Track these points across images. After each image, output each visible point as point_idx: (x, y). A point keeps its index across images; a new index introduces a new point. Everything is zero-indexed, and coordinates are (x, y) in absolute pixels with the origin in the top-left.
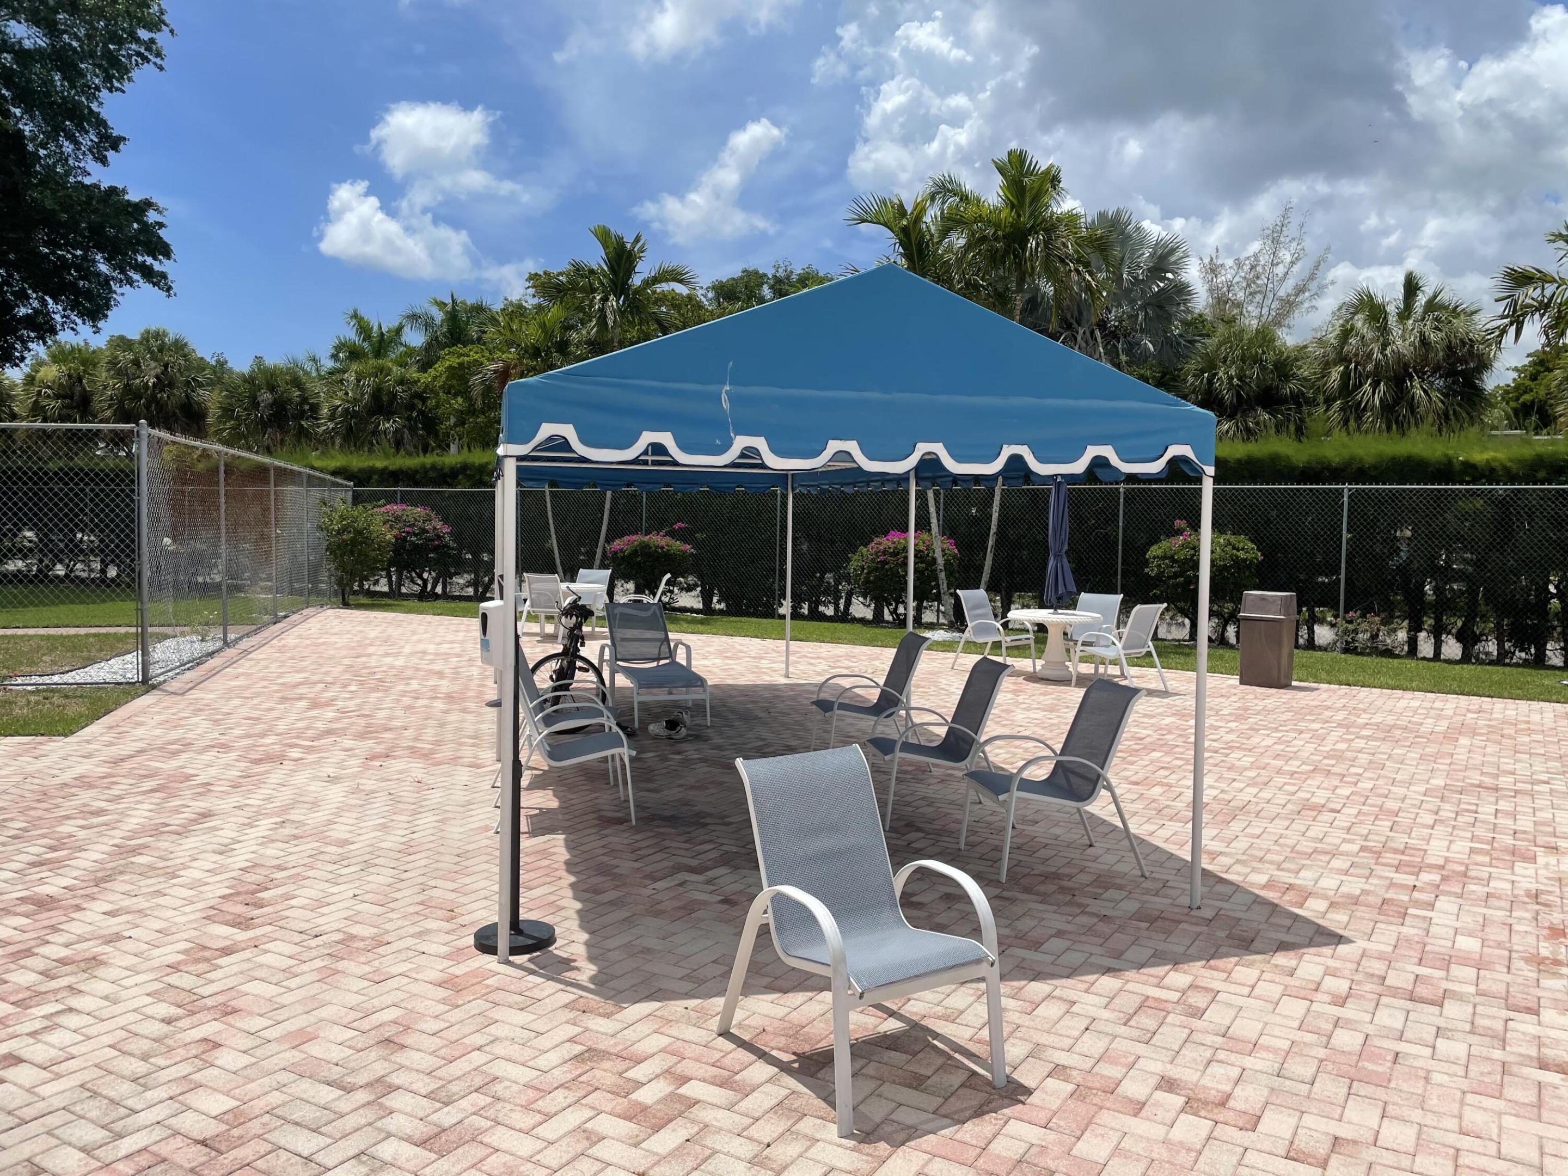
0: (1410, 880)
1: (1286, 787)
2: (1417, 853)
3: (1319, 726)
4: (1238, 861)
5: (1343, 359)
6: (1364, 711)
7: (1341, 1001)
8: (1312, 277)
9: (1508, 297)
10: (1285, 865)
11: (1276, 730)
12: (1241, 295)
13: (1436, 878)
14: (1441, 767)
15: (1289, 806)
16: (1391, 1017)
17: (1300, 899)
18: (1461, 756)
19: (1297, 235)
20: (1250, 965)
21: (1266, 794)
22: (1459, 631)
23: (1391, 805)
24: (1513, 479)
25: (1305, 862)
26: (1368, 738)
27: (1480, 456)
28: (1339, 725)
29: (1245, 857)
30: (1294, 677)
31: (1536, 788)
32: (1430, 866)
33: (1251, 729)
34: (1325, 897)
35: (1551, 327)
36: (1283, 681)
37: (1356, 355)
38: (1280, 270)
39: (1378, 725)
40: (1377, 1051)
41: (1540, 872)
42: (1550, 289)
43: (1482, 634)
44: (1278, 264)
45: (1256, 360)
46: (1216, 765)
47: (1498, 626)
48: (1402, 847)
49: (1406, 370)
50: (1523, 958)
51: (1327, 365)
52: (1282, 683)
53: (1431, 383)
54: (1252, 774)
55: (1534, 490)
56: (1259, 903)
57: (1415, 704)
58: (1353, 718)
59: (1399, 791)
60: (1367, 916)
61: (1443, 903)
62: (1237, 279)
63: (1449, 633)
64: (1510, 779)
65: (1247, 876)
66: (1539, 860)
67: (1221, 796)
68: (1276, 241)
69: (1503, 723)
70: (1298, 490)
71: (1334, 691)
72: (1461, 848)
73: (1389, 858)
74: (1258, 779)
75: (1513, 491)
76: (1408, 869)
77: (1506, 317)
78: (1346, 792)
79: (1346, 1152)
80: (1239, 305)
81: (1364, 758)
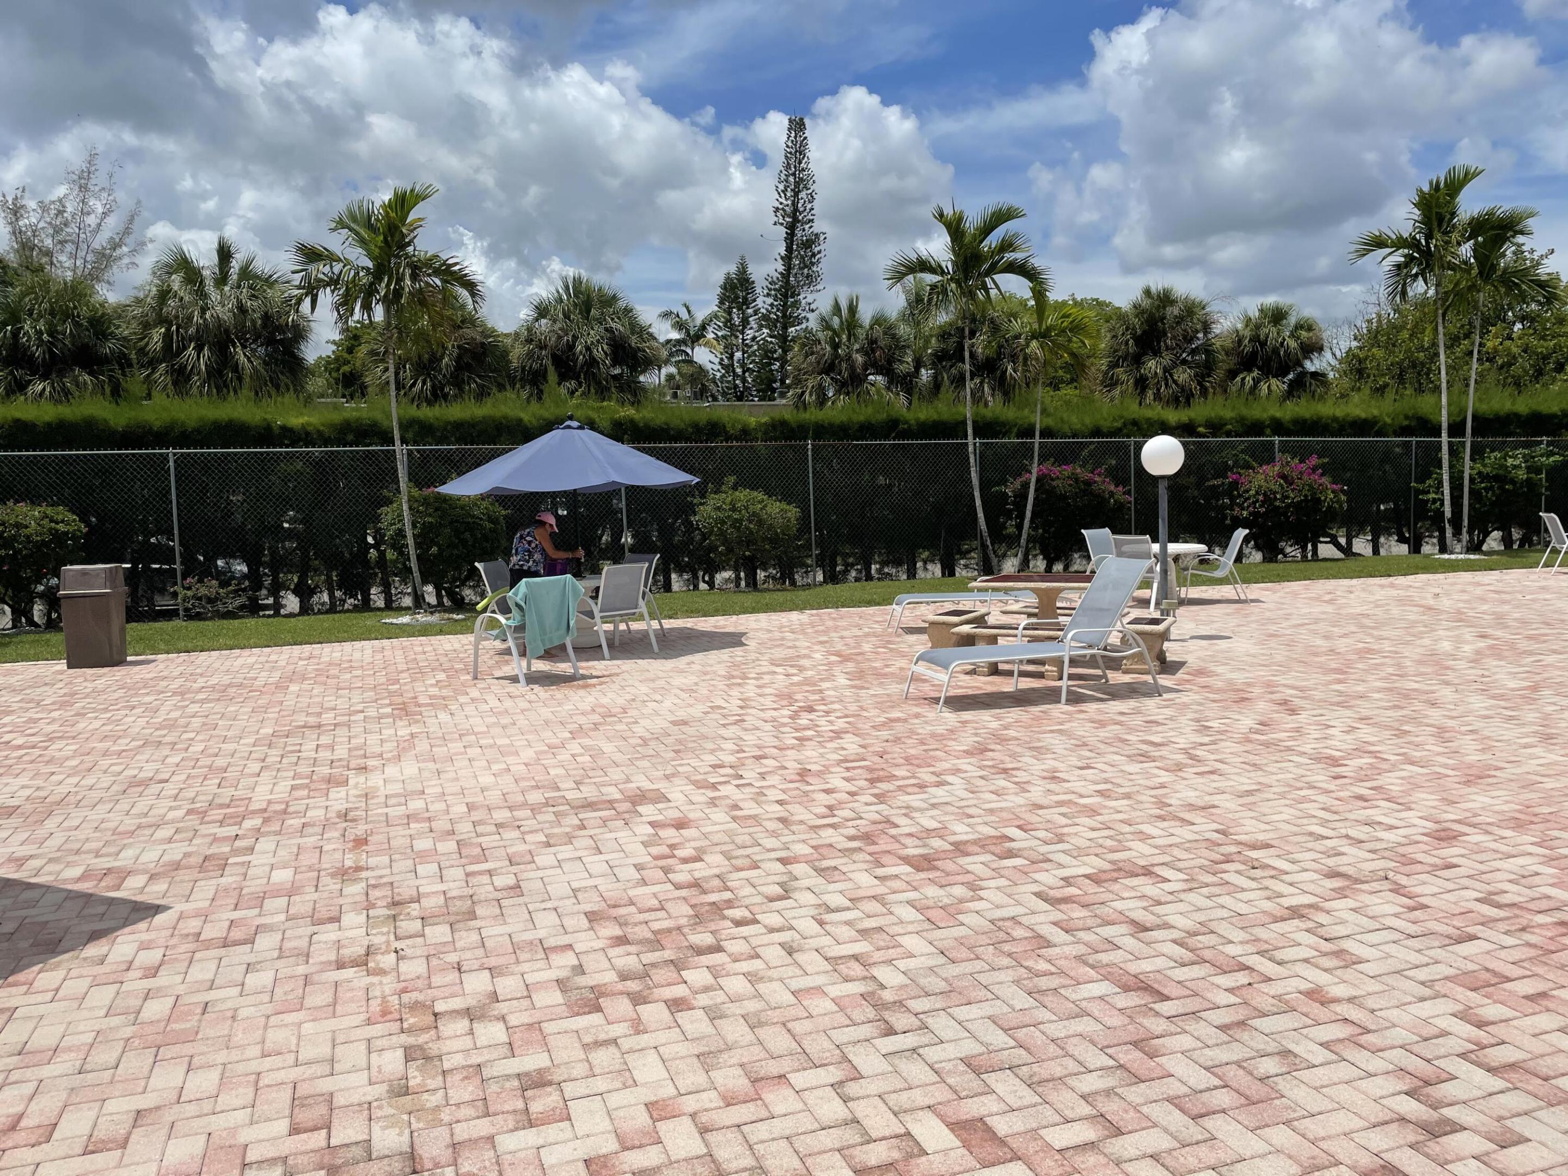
0: (231, 831)
1: (113, 768)
2: (242, 803)
3: (153, 698)
4: (51, 860)
5: (163, 320)
6: (201, 675)
7: (153, 972)
8: (127, 231)
9: (302, 271)
10: (104, 851)
11: (106, 710)
12: (48, 242)
13: (257, 822)
14: (270, 716)
15: (115, 788)
16: (202, 971)
17: (117, 882)
18: (290, 702)
19: (107, 185)
20: (56, 967)
21: (89, 781)
22: (297, 585)
23: (220, 762)
24: (326, 442)
25: (126, 841)
26: (203, 701)
27: (297, 420)
28: (175, 694)
29: (59, 854)
30: (130, 651)
31: (352, 718)
32: (254, 812)
33: (77, 715)
34: (145, 872)
35: (342, 304)
36: (116, 657)
37: (177, 317)
38: (92, 220)
39: (213, 687)
40: (186, 1008)
41: (351, 792)
42: (337, 267)
43: (317, 586)
44: (89, 213)
45: (67, 315)
46: (32, 762)
47: (329, 577)
48: (227, 801)
49: (228, 336)
50: (329, 874)
51: (146, 326)
52: (117, 660)
53: (254, 351)
54: (74, 763)
55: (345, 452)
56: (72, 898)
57: (251, 660)
58: (189, 684)
59: (230, 747)
60: (187, 878)
61: (265, 844)
62: (42, 225)
63: (288, 589)
64: (331, 715)
65: (59, 873)
66: (351, 782)
67: (37, 794)
68: (84, 188)
69: (330, 664)
70: (119, 455)
71: (172, 660)
72: (284, 786)
73: (216, 814)
74: (80, 767)
75: (326, 453)
76: (232, 821)
77: (303, 288)
78: (177, 759)
79: (149, 1121)
80: (49, 253)
81: (196, 722)
